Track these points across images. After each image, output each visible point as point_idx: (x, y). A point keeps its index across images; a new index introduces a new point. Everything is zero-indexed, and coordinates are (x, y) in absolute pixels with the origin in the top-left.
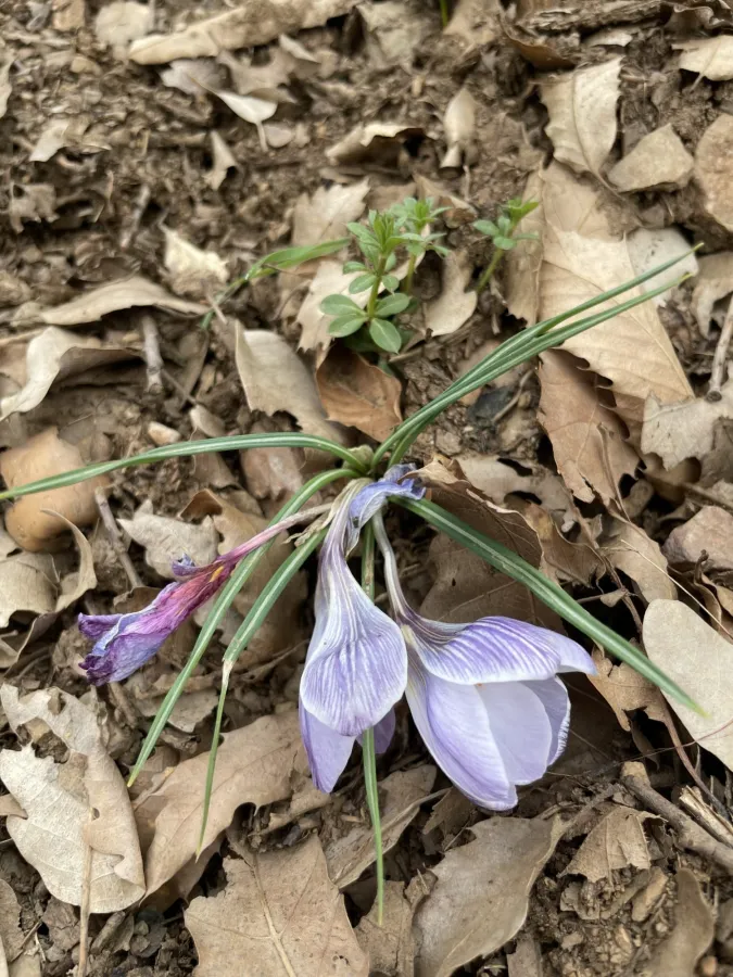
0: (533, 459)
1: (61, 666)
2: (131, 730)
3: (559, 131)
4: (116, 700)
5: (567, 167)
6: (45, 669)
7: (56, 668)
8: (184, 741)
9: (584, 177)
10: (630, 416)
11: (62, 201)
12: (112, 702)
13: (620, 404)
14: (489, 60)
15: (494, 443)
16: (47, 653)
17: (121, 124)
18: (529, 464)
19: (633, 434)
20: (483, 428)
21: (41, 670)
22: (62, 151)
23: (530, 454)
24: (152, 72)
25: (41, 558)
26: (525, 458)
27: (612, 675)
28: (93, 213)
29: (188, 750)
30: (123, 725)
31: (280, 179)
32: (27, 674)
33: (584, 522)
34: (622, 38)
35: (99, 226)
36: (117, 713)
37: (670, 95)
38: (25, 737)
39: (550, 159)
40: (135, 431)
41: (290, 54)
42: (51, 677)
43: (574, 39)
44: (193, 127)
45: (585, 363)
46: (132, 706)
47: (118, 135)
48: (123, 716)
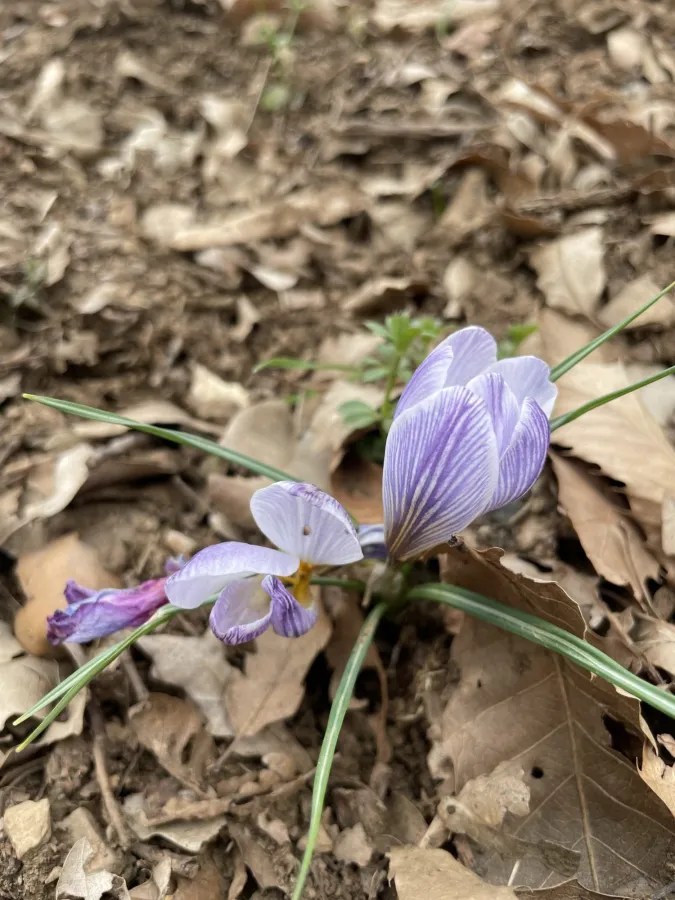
0: (552, 557)
1: (54, 777)
2: (124, 853)
3: (551, 284)
4: (109, 816)
5: (561, 311)
6: (36, 782)
7: (49, 780)
8: (184, 862)
9: (578, 318)
10: (648, 519)
11: (105, 348)
12: (105, 817)
13: (636, 507)
14: (483, 238)
15: (511, 543)
16: (40, 764)
17: (161, 289)
18: (549, 562)
19: (652, 538)
20: (499, 528)
21: (32, 782)
22: (109, 307)
23: (550, 553)
24: (189, 255)
25: (45, 664)
26: (544, 556)
27: (666, 777)
28: (131, 359)
29: (188, 873)
30: (114, 846)
31: (300, 333)
32: (17, 785)
33: (613, 617)
34: (598, 216)
35: (134, 370)
36: (109, 831)
37: (646, 257)
38: (9, 853)
39: (544, 305)
40: (153, 538)
41: (309, 240)
42: (42, 790)
43: (557, 216)
44: (222, 292)
45: (596, 467)
46: (126, 826)
47: (159, 297)
48: (115, 836)
